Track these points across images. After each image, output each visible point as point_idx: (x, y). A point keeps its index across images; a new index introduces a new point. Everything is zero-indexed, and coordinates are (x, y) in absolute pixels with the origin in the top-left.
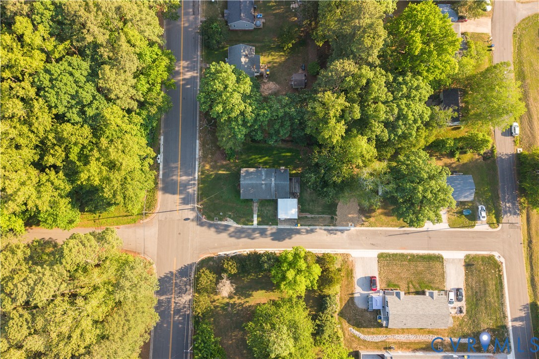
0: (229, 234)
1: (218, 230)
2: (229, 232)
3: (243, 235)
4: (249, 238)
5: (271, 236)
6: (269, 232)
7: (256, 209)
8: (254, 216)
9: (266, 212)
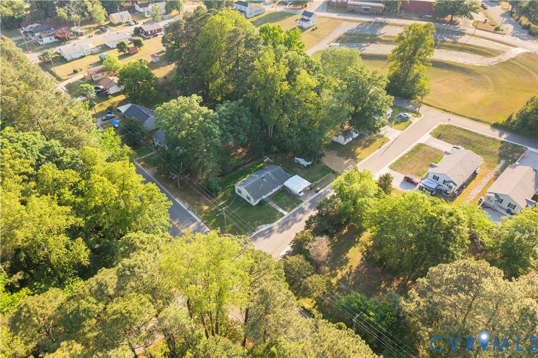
7: (274, 205)
8: (278, 209)
9: (284, 201)
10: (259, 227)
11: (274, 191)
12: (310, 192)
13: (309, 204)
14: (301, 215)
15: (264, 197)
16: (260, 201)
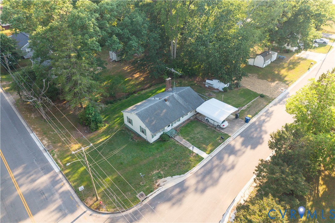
0: (196, 190)
1: (174, 200)
2: (192, 189)
3: (216, 174)
4: (228, 170)
5: (246, 147)
6: (238, 146)
7: (184, 142)
8: (191, 148)
9: (198, 136)
10: (160, 181)
11: (182, 120)
12: (236, 121)
13: (240, 140)
14: (232, 158)
15: (168, 129)
16: (161, 136)
